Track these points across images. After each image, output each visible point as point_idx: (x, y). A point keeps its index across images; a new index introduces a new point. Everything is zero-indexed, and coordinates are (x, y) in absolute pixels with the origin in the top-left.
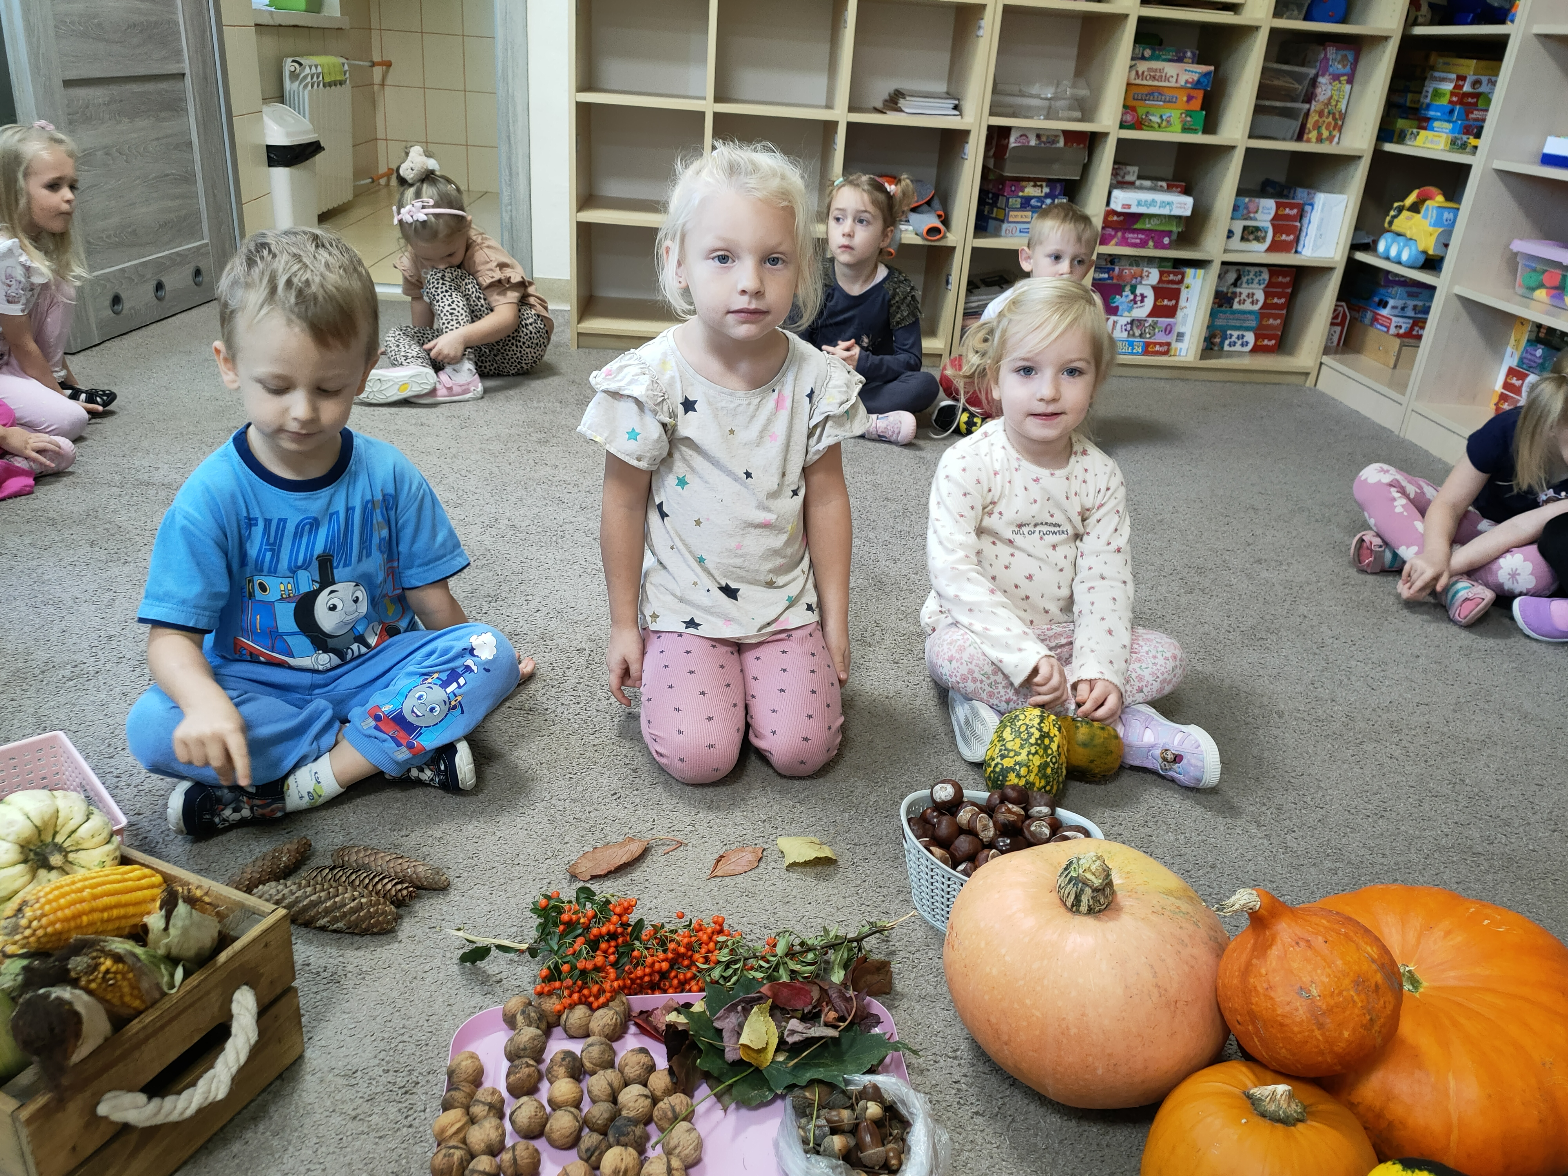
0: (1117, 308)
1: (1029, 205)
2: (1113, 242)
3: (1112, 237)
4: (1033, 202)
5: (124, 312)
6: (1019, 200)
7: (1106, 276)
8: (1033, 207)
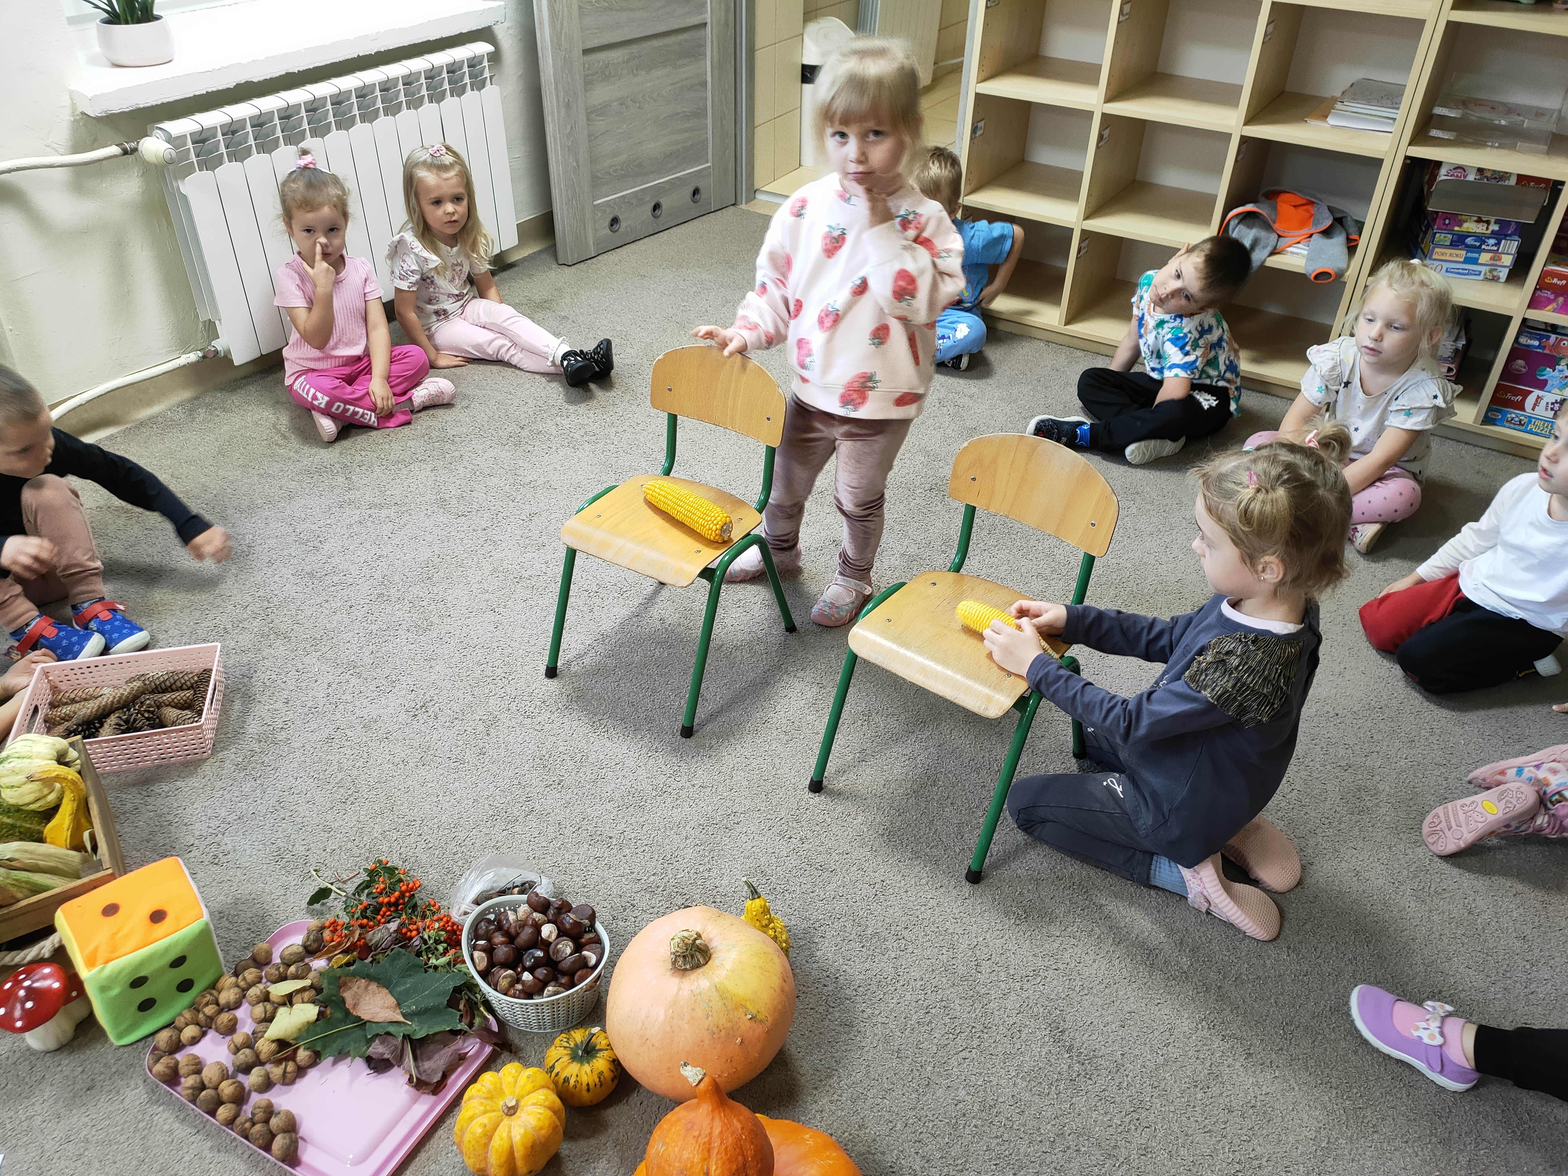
0: (1545, 382)
1: (1463, 243)
2: (1550, 307)
3: (1550, 301)
4: (1469, 241)
5: (621, 230)
6: (1450, 236)
7: (1536, 343)
8: (1467, 246)
